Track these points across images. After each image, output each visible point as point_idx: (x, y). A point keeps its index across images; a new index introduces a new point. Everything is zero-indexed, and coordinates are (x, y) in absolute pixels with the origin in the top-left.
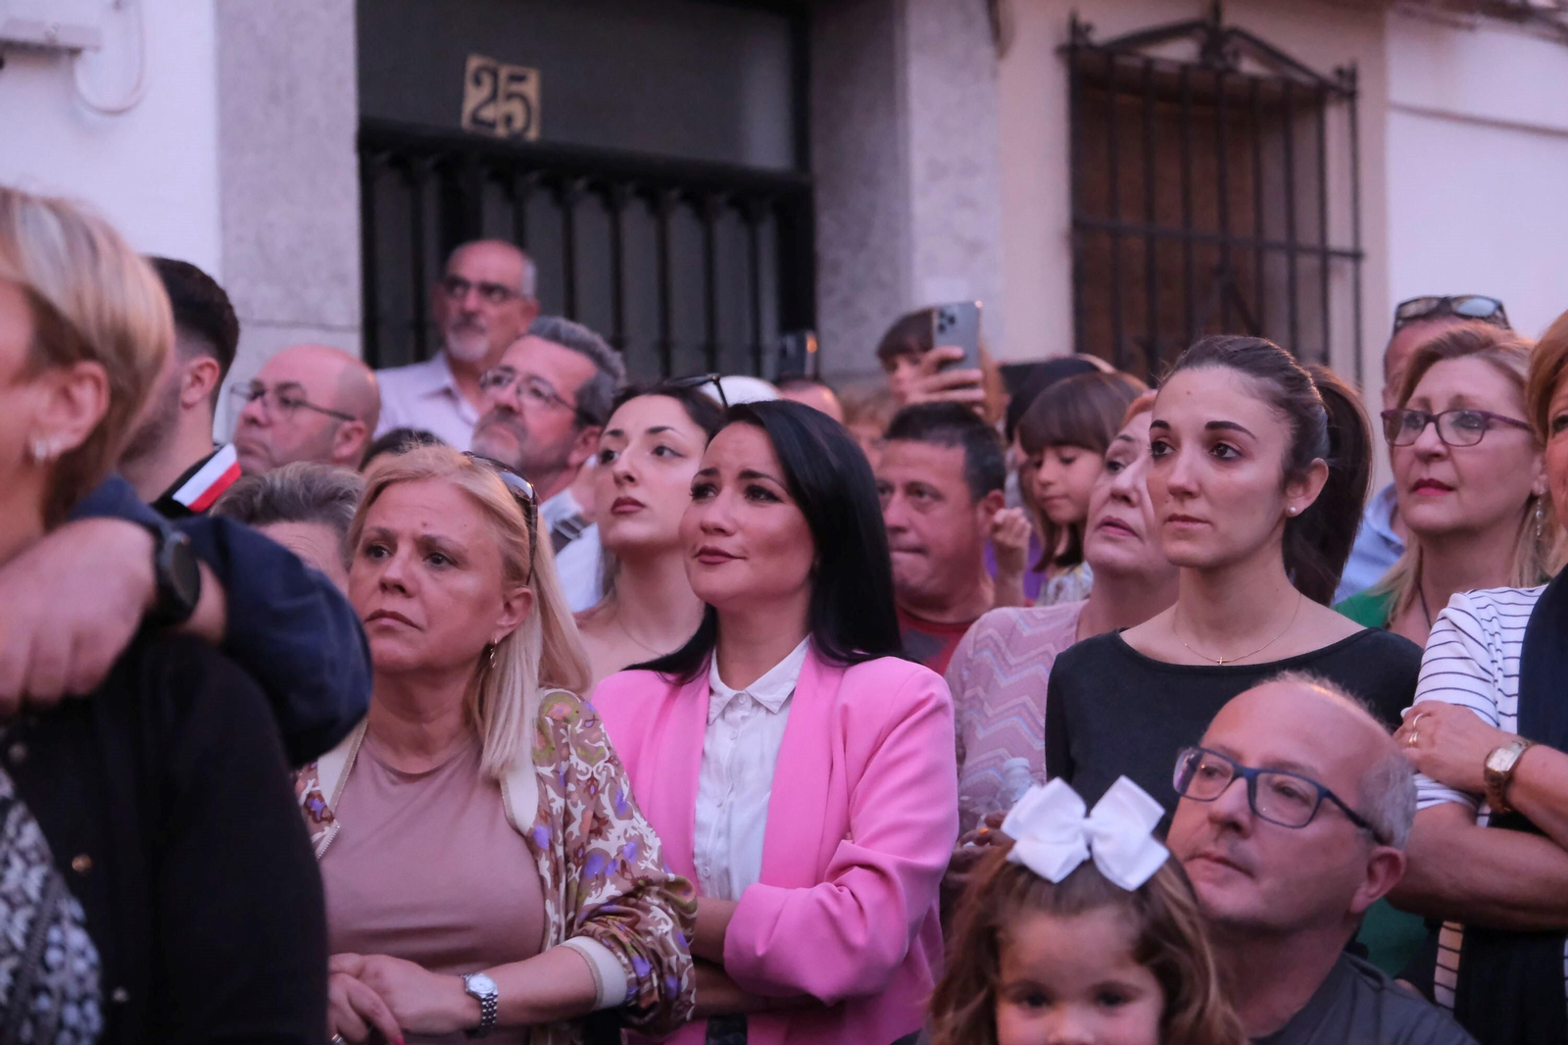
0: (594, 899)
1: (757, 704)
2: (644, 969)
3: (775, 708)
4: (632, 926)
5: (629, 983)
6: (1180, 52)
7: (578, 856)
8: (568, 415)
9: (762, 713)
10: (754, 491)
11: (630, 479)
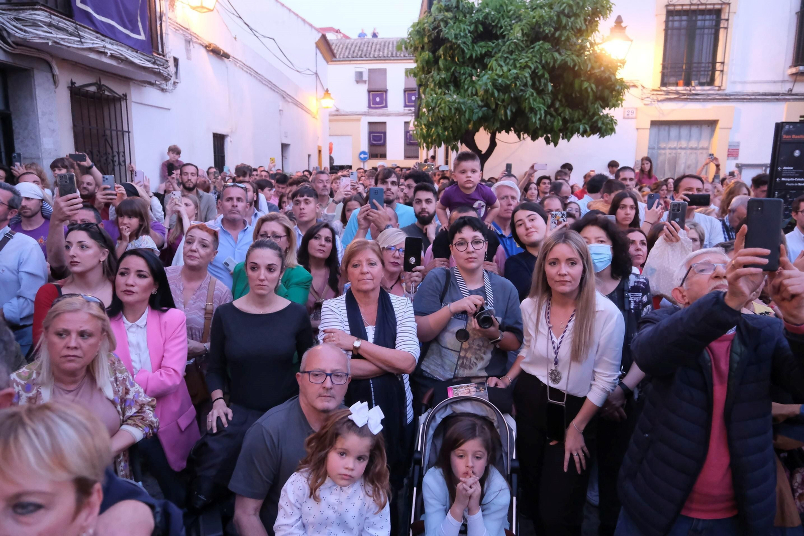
0: (129, 413)
1: (138, 326)
2: (147, 430)
3: (143, 327)
4: (142, 419)
5: (144, 434)
6: (93, 89)
7: (123, 401)
8: (7, 207)
9: (139, 329)
10: (140, 275)
11: (74, 256)
